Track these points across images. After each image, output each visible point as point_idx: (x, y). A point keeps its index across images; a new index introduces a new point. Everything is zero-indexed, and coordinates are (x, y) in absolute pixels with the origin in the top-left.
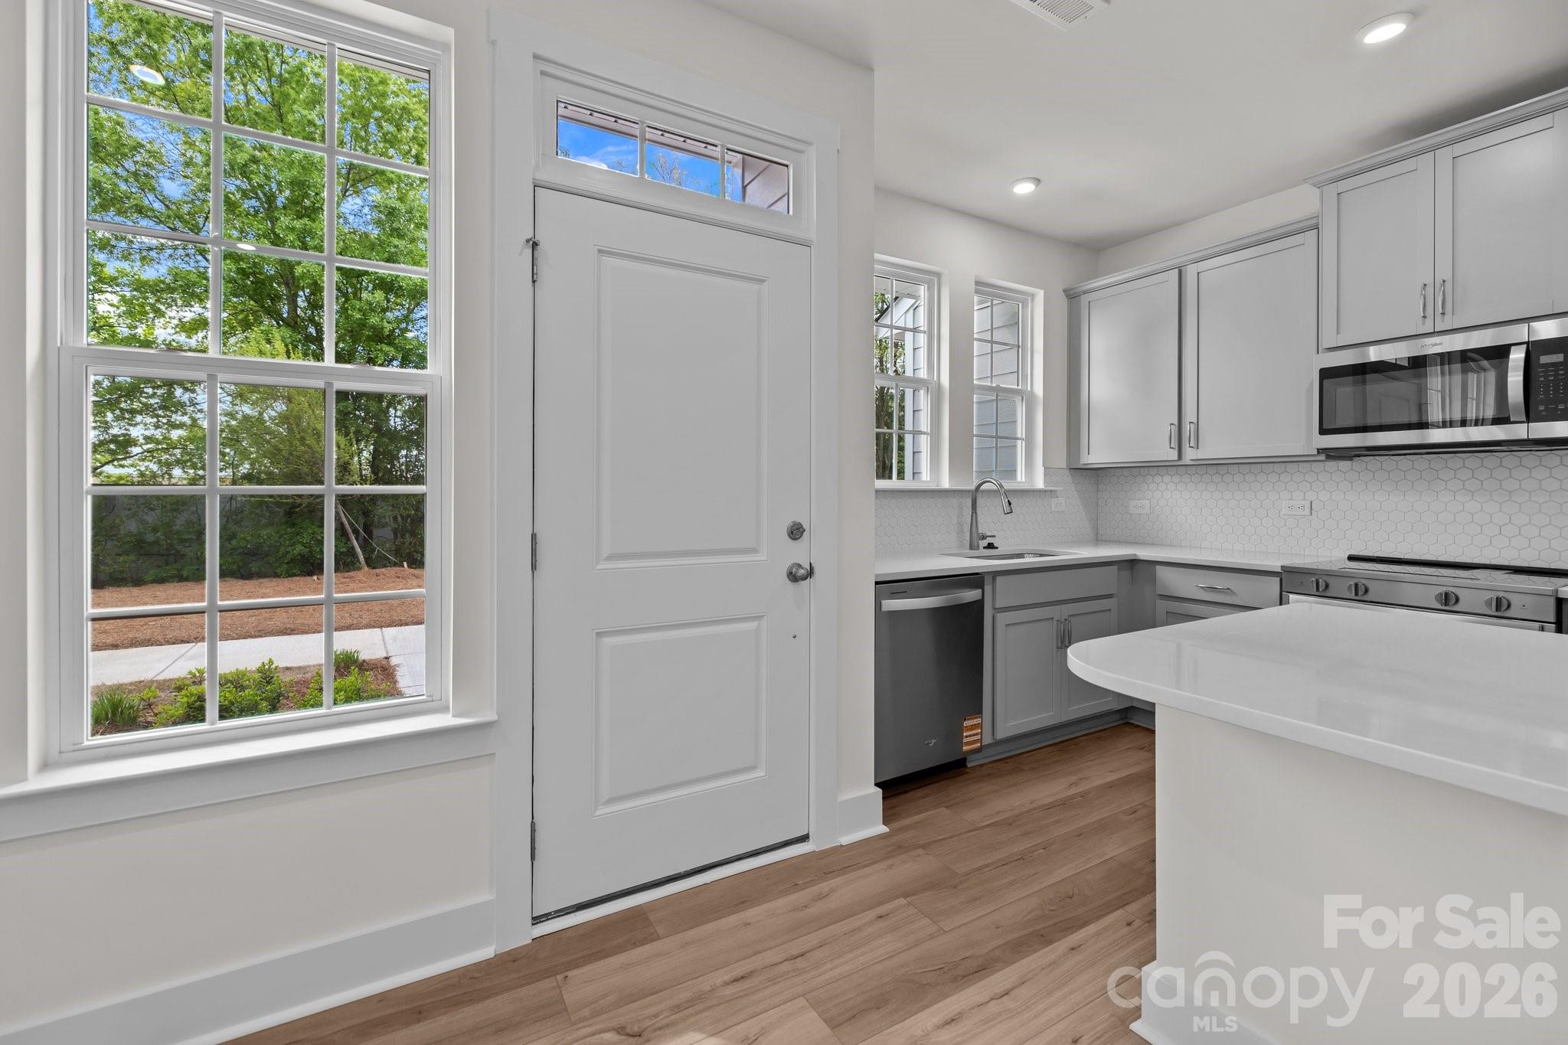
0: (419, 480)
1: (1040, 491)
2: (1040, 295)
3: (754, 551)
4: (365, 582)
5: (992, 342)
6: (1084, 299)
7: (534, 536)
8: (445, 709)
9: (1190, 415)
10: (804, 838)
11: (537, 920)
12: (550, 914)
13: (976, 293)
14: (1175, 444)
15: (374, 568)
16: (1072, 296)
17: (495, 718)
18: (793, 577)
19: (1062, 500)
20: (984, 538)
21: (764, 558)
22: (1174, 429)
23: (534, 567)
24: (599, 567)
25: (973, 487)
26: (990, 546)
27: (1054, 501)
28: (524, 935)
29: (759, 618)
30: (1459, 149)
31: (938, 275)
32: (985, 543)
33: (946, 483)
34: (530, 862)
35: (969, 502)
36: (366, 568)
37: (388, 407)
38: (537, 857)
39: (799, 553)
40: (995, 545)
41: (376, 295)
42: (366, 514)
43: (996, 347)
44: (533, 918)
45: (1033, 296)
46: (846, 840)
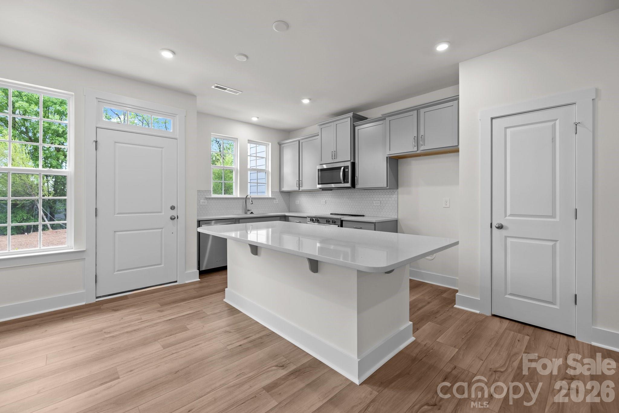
0: (65, 195)
1: (270, 198)
2: (270, 144)
3: (161, 212)
4: (50, 235)
5: (256, 157)
6: (282, 146)
7: (96, 209)
8: (72, 249)
9: (301, 179)
10: (176, 282)
11: (97, 298)
12: (101, 296)
13: (248, 143)
14: (298, 186)
15: (55, 229)
16: (280, 145)
17: (85, 250)
18: (171, 219)
19: (277, 200)
20: (249, 211)
21: (163, 214)
22: (298, 182)
23: (96, 216)
24: (115, 216)
25: (245, 197)
26: (252, 213)
27: (274, 201)
28: (94, 300)
29: (162, 228)
30: (337, 122)
31: (237, 139)
32: (250, 212)
33: (239, 196)
34: (95, 284)
35: (244, 201)
36: (51, 230)
37: (62, 162)
38: (97, 282)
39: (174, 213)
40: (253, 213)
41: (55, 117)
42: (51, 208)
43: (258, 158)
44: (96, 297)
45: (269, 144)
46: (187, 282)
